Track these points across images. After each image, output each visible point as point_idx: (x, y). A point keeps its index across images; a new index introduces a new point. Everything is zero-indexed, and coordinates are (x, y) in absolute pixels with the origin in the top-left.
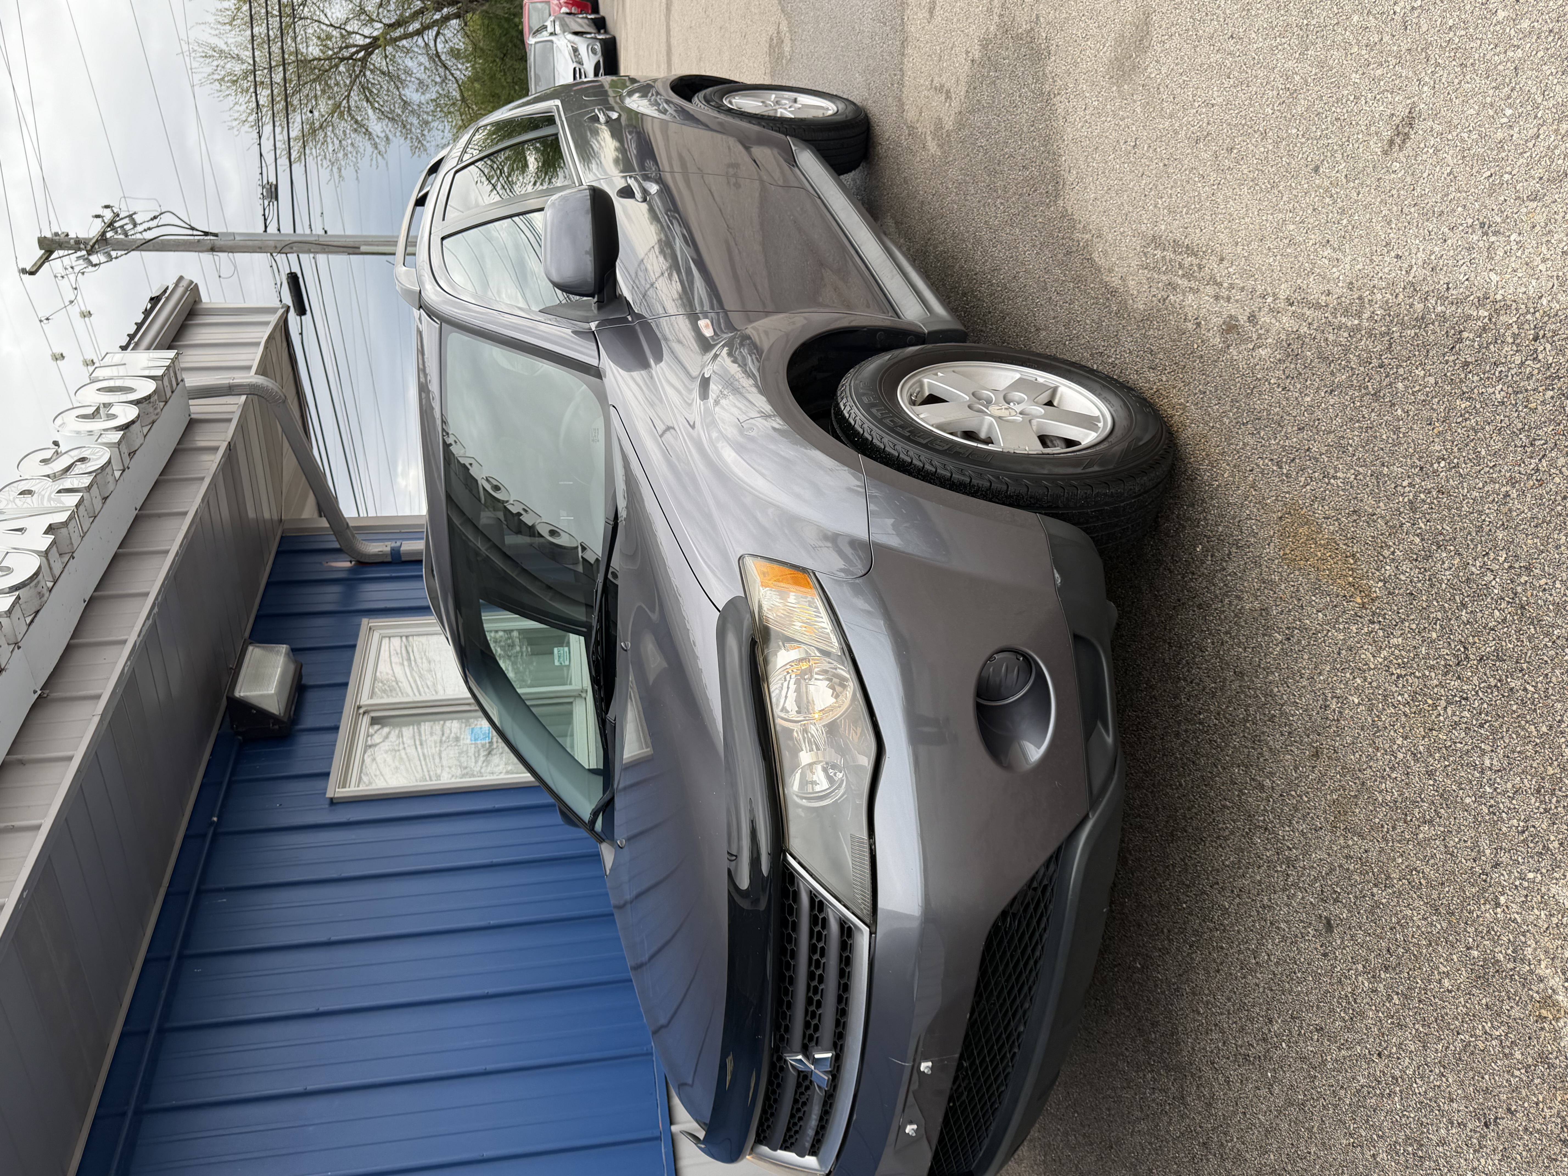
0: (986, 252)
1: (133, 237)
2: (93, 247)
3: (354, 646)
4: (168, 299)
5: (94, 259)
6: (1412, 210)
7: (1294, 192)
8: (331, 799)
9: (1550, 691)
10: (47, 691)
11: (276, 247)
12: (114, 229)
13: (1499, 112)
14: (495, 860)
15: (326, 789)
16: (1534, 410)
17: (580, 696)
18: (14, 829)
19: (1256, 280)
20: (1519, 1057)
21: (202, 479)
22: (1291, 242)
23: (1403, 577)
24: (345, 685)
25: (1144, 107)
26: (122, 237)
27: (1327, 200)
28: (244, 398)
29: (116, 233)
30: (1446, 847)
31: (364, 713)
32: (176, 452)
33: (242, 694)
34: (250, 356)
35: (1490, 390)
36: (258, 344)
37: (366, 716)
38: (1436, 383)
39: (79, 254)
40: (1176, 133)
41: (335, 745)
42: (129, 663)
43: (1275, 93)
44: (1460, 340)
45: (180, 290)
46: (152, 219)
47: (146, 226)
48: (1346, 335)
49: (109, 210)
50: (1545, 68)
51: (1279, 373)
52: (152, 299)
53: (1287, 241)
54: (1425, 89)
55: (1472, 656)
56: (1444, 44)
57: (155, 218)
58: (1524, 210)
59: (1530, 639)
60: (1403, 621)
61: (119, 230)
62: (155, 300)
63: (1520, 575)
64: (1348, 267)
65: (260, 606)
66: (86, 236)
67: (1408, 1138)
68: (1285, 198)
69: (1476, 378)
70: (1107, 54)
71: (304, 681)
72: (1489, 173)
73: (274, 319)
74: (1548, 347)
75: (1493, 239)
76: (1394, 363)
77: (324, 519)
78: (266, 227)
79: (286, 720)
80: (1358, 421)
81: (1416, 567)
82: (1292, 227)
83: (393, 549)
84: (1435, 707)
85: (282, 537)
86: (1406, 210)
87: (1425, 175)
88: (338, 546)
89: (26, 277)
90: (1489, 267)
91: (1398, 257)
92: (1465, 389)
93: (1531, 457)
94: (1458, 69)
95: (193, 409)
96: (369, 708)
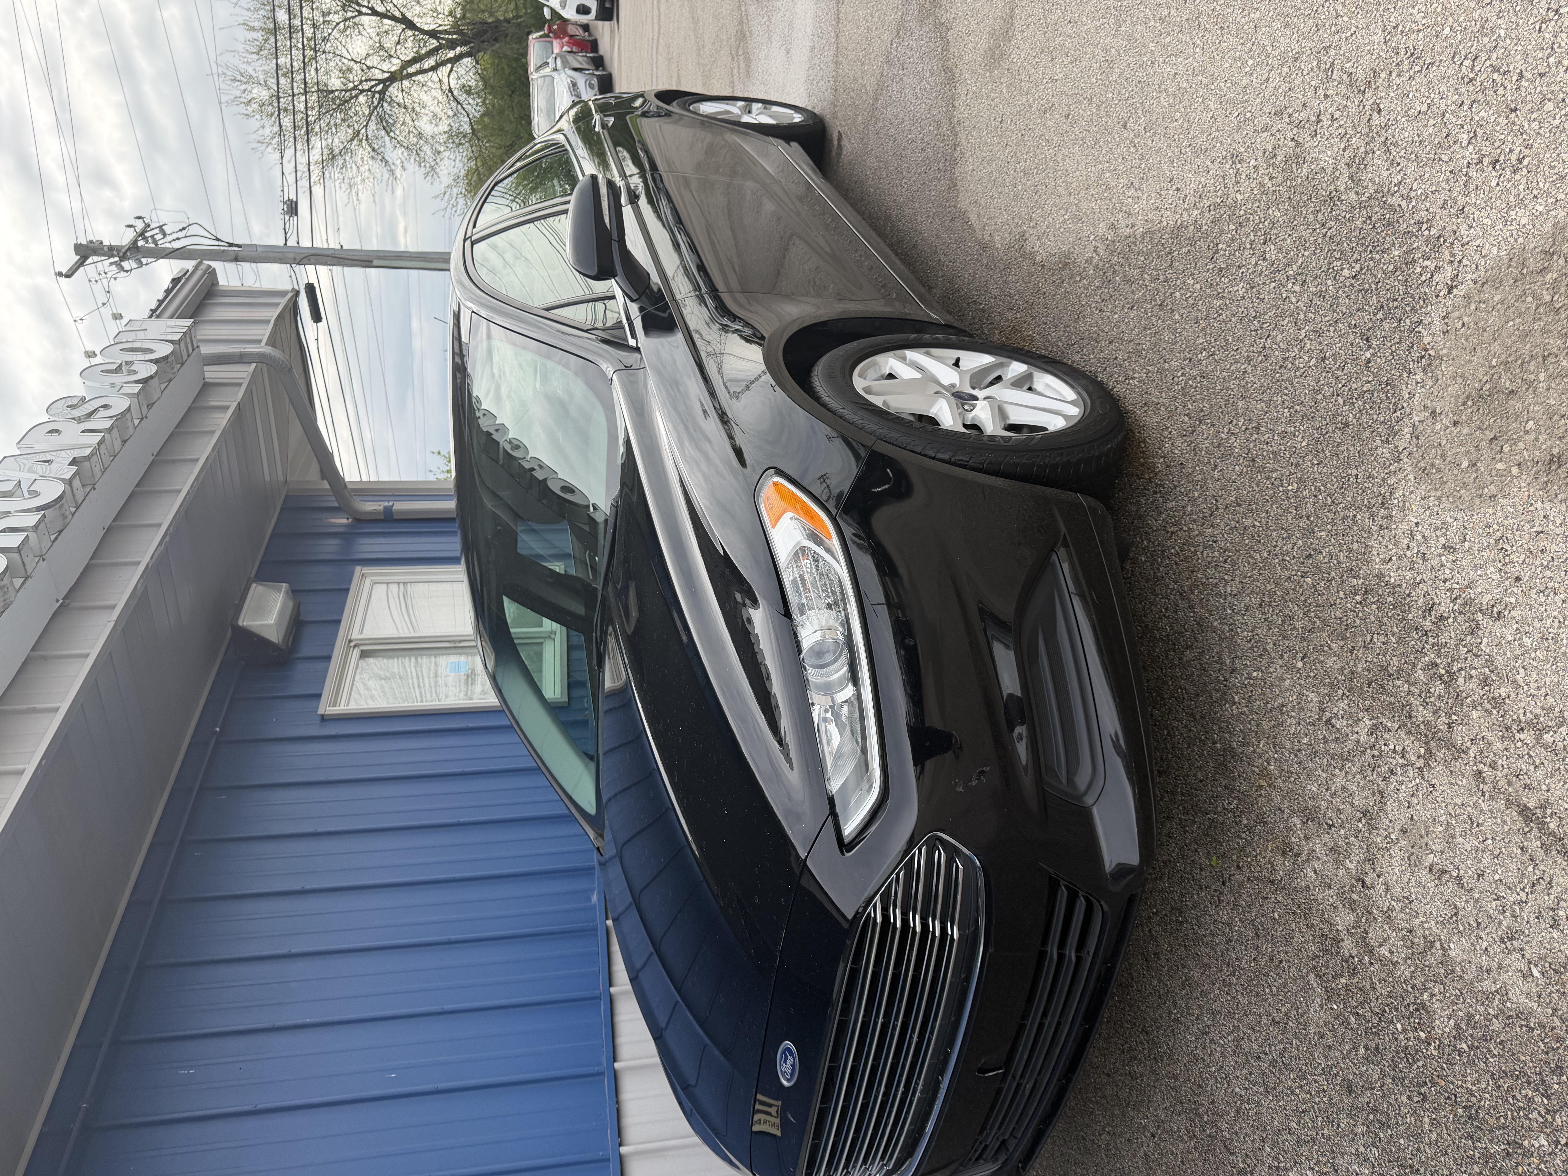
0: (893, 226)
1: (163, 246)
2: (125, 253)
3: (348, 590)
4: (188, 280)
5: (126, 265)
6: (1188, 150)
7: (1110, 146)
8: (322, 716)
9: (1270, 523)
10: (67, 601)
11: (295, 259)
12: (145, 239)
13: (1244, 63)
14: (466, 770)
15: (318, 708)
16: (1262, 300)
17: (550, 637)
18: (35, 711)
19: (1083, 222)
20: (1245, 822)
21: (213, 432)
22: (1108, 188)
23: (1176, 452)
24: (338, 622)
25: (1008, 87)
26: (152, 245)
27: (1132, 150)
28: (254, 365)
29: (147, 242)
30: (1201, 664)
31: (355, 646)
32: (190, 409)
33: (245, 624)
34: (262, 332)
35: (1236, 288)
36: (269, 321)
37: (356, 649)
38: (1201, 288)
39: (112, 260)
40: (1031, 107)
41: (327, 671)
42: (142, 581)
43: (1098, 65)
44: (1217, 251)
45: (199, 273)
46: (181, 230)
47: (175, 236)
48: (1142, 259)
49: (141, 220)
50: (1274, 24)
51: (1097, 298)
52: (173, 280)
53: (1104, 187)
54: (1198, 50)
55: (1220, 506)
56: (1210, 13)
57: (184, 229)
58: (1259, 140)
59: (1257, 484)
60: (1175, 487)
61: (150, 241)
62: (175, 281)
63: (1251, 435)
64: (1145, 202)
65: (265, 553)
66: (119, 244)
67: (1172, 908)
68: (1104, 152)
69: (1227, 280)
70: (983, 46)
71: (301, 618)
72: (1237, 114)
73: (283, 301)
74: (1273, 247)
75: (1239, 166)
76: (1174, 276)
77: (326, 482)
78: (286, 240)
79: (284, 647)
80: (1150, 329)
81: (1185, 441)
82: (1108, 175)
83: (385, 508)
84: (1196, 551)
85: (286, 496)
86: (1183, 151)
87: (1196, 120)
88: (336, 504)
89: (63, 280)
90: (1237, 189)
91: (1178, 189)
92: (1219, 291)
93: (1261, 338)
94: (1218, 32)
95: (207, 375)
96: (360, 642)
